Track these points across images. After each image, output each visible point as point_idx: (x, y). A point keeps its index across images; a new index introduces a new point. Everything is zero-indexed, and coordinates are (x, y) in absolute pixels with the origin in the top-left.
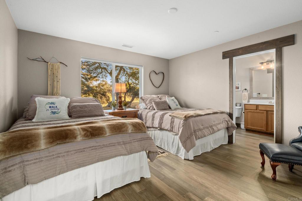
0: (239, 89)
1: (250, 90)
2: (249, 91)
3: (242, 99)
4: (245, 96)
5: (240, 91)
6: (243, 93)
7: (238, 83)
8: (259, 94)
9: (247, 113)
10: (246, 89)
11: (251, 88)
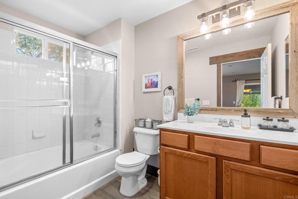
0: (157, 87)
1: (178, 90)
2: (176, 92)
3: (163, 113)
4: (169, 105)
5: (159, 93)
6: (166, 97)
7: (156, 74)
8: (198, 100)
9: (166, 157)
10: (170, 88)
11: (181, 85)
